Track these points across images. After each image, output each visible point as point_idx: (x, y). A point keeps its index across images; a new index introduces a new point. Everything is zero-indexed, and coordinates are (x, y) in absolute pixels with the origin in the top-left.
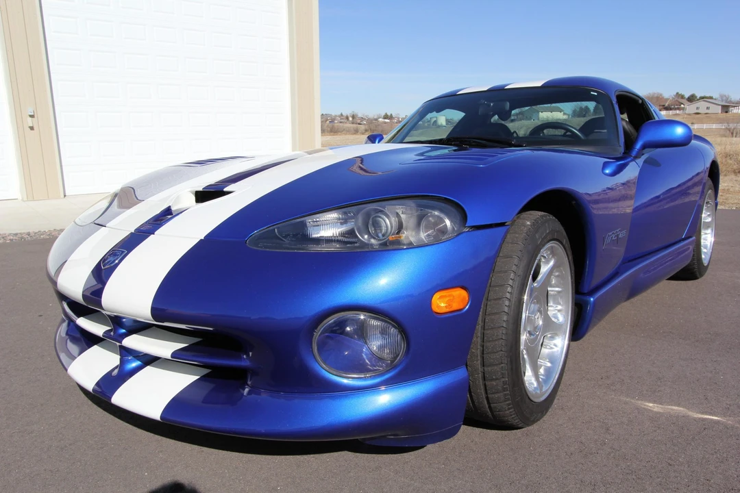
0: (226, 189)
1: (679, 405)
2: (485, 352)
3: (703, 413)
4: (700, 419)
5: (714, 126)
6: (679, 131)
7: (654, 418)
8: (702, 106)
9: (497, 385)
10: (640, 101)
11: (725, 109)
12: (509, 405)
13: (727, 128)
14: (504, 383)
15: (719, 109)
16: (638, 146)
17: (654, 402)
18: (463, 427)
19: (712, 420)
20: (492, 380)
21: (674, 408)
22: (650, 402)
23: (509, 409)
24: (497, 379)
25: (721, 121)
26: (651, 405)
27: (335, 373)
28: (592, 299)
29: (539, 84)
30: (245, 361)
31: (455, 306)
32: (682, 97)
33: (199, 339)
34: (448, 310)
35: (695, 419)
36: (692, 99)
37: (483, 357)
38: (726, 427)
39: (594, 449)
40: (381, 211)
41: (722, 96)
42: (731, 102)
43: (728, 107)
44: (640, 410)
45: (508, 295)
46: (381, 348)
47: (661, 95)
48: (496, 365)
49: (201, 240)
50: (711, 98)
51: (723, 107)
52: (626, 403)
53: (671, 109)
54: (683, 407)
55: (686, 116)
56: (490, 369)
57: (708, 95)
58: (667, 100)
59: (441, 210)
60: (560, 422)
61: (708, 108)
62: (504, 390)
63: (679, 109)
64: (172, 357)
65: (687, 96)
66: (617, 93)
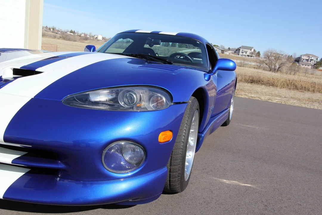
0: (37, 70)
1: (235, 180)
2: (172, 160)
3: (244, 184)
4: (244, 186)
7: (228, 186)
9: (176, 174)
10: (212, 48)
12: (179, 183)
14: (179, 173)
15: (220, 52)
16: (216, 68)
17: (226, 179)
18: (162, 195)
19: (248, 186)
20: (173, 172)
21: (234, 181)
22: (224, 179)
23: (178, 185)
24: (176, 172)
26: (225, 181)
27: (112, 171)
28: (203, 135)
29: (175, 34)
30: (60, 165)
31: (167, 140)
33: (26, 153)
34: (164, 141)
35: (242, 186)
37: (171, 162)
38: (254, 189)
39: (209, 201)
40: (132, 92)
41: (222, 46)
42: (224, 49)
43: (223, 51)
44: (223, 183)
45: (184, 134)
46: (130, 158)
48: (177, 165)
49: (32, 98)
50: (218, 46)
51: (222, 51)
52: (216, 180)
54: (237, 181)
56: (173, 167)
59: (161, 94)
60: (193, 190)
62: (179, 176)
64: (12, 163)
66: (206, 44)
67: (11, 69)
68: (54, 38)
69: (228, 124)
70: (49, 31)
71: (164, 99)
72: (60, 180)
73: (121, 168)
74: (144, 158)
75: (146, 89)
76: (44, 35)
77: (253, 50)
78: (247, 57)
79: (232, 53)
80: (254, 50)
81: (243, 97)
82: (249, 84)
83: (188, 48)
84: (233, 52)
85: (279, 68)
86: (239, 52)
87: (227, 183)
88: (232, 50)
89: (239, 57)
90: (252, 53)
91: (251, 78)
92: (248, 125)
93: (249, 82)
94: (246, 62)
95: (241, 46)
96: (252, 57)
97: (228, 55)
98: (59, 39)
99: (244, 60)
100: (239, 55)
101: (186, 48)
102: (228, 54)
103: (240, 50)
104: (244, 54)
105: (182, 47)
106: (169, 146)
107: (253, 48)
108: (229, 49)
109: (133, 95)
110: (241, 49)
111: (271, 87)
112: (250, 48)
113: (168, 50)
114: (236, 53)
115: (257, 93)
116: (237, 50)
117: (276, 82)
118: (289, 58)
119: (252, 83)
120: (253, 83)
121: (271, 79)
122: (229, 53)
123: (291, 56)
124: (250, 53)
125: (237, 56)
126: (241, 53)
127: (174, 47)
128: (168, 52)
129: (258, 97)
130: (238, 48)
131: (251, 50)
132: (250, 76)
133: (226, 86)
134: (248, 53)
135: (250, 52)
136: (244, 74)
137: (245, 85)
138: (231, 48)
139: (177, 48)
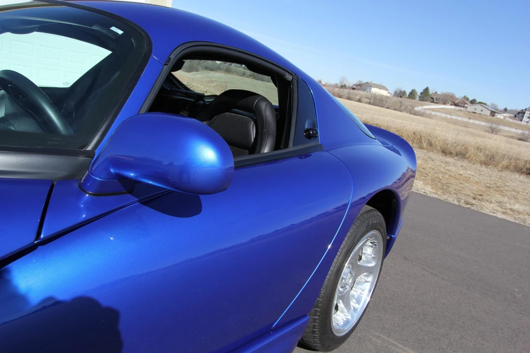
5: (483, 124)
8: (478, 108)
11: (493, 113)
13: (490, 127)
15: (488, 113)
25: (488, 121)
32: (467, 99)
36: (473, 102)
41: (492, 104)
42: (497, 110)
43: (495, 112)
47: (454, 95)
50: (486, 104)
53: (458, 106)
55: (466, 112)
57: (484, 102)
58: (457, 99)
61: (482, 111)
63: (463, 107)
65: (470, 99)
68: (242, 76)
70: (240, 67)
79: (510, 117)
82: (522, 177)
83: (435, 103)
84: (512, 115)
86: (523, 116)
88: (511, 112)
89: (520, 125)
91: (528, 165)
93: (522, 173)
95: (527, 107)
97: (502, 120)
98: (248, 77)
100: (521, 121)
101: (432, 102)
102: (502, 117)
103: (524, 113)
105: (426, 101)
108: (506, 110)
110: (527, 112)
113: (401, 103)
114: (517, 118)
116: (519, 113)
122: (505, 117)
125: (519, 122)
126: (525, 119)
127: (412, 99)
128: (401, 106)
130: (523, 110)
132: (527, 161)
136: (514, 156)
137: (513, 176)
138: (509, 109)
139: (416, 101)
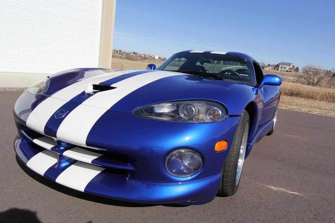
0: (112, 86)
1: (282, 188)
2: (225, 167)
3: (292, 191)
4: (291, 193)
6: (277, 80)
7: (276, 193)
9: (228, 180)
12: (231, 188)
14: (231, 179)
16: (263, 83)
17: (273, 186)
18: (216, 197)
19: (296, 194)
20: (227, 178)
21: (281, 189)
22: (271, 186)
23: (230, 189)
24: (229, 178)
26: (272, 187)
27: (173, 175)
28: (251, 144)
29: (224, 53)
30: (130, 167)
31: (222, 149)
33: (102, 155)
34: (219, 150)
35: (290, 194)
37: (224, 169)
38: (302, 197)
39: (259, 206)
40: (191, 105)
41: (262, 63)
42: (265, 65)
43: (264, 67)
44: (271, 190)
45: (237, 144)
46: (189, 164)
48: (229, 172)
49: (108, 110)
52: (263, 186)
54: (285, 189)
56: (226, 173)
59: (218, 107)
60: (242, 194)
62: (231, 182)
64: (91, 163)
66: (253, 62)
67: (92, 85)
68: (120, 59)
69: (272, 134)
71: (220, 112)
72: (129, 180)
73: (181, 173)
74: (202, 164)
75: (204, 103)
76: (113, 56)
77: (291, 66)
78: (286, 72)
79: (272, 69)
80: (293, 66)
81: (283, 108)
82: (289, 97)
84: (273, 68)
85: (317, 82)
86: (278, 68)
87: (275, 189)
88: (272, 66)
89: (278, 73)
90: (291, 69)
91: (290, 92)
92: (290, 135)
93: (288, 95)
94: (285, 77)
96: (291, 73)
97: (268, 71)
98: (124, 59)
99: (283, 75)
101: (230, 65)
102: (268, 69)
103: (279, 66)
104: (283, 69)
105: (226, 64)
106: (224, 154)
107: (292, 63)
108: (269, 65)
109: (193, 108)
110: (280, 65)
111: (310, 99)
112: (289, 65)
114: (275, 69)
115: (297, 105)
116: (276, 66)
117: (316, 95)
118: (328, 73)
119: (291, 95)
120: (293, 96)
121: (311, 92)
122: (269, 69)
123: (330, 71)
124: (289, 69)
125: (277, 71)
126: (280, 69)
127: (219, 64)
128: (214, 68)
129: (298, 109)
130: (278, 64)
131: (290, 66)
132: (289, 89)
133: (270, 100)
134: (287, 69)
135: (289, 67)
136: (283, 88)
137: (285, 97)
138: (270, 64)
139: (221, 65)
